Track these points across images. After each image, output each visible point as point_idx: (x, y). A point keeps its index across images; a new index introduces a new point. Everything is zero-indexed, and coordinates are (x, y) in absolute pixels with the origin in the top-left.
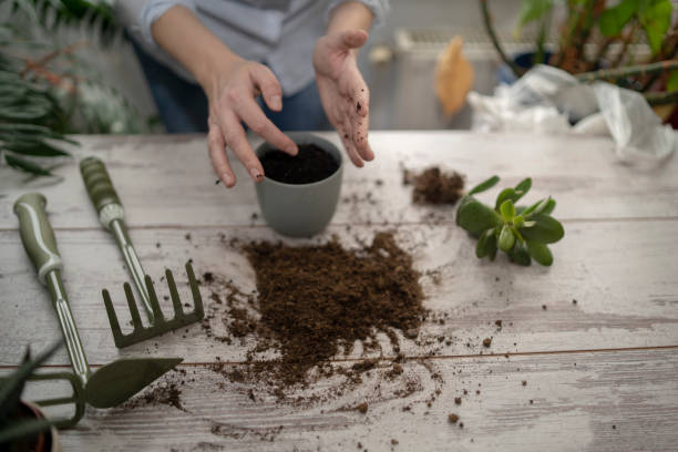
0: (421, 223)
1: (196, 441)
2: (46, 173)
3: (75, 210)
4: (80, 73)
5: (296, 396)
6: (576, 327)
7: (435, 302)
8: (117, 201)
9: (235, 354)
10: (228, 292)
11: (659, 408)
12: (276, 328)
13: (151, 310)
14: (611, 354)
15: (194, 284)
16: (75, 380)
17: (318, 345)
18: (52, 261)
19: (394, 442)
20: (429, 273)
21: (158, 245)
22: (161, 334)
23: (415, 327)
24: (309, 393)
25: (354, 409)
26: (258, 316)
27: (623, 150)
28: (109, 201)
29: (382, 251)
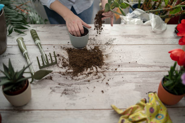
0: (105, 45)
1: (55, 86)
2: (23, 33)
3: (29, 41)
4: (29, 9)
5: (75, 78)
6: (135, 67)
7: (106, 61)
8: (39, 39)
9: (64, 70)
10: (62, 58)
11: (150, 83)
12: (72, 66)
13: (46, 61)
14: (142, 72)
15: (55, 56)
16: (32, 74)
17: (81, 69)
18: (25, 51)
19: (95, 87)
20: (105, 55)
21: (48, 48)
22: (48, 66)
23: (101, 66)
24: (78, 78)
25: (87, 81)
26: (69, 63)
27: (153, 29)
28: (37, 39)
29: (96, 50)
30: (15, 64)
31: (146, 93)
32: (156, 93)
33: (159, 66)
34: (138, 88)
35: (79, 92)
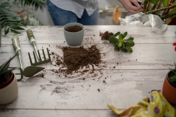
0: (103, 44)
1: (46, 84)
2: (20, 33)
3: (25, 40)
5: (69, 76)
6: (136, 65)
7: (103, 59)
8: (34, 38)
9: (57, 68)
10: (57, 56)
12: (67, 63)
13: (39, 59)
14: (144, 70)
15: (49, 55)
17: (75, 67)
18: (19, 49)
19: (90, 86)
20: (103, 53)
22: (41, 64)
23: (98, 64)
24: (72, 76)
25: (82, 79)
26: (63, 61)
27: (153, 28)
29: (93, 49)
31: (148, 92)
32: (160, 91)
33: (161, 64)
34: (140, 86)
35: (72, 91)
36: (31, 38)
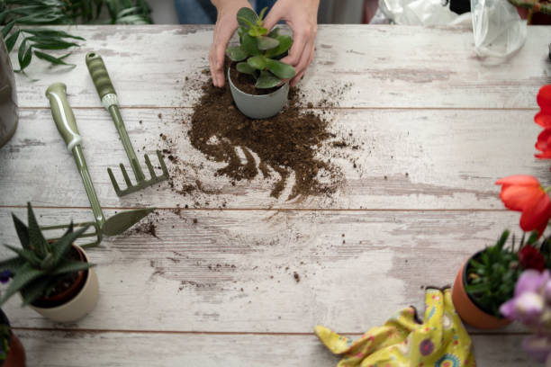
1: (164, 257)
3: (85, 92)
8: (113, 91)
18: (75, 140)
21: (141, 122)
22: (144, 188)
27: (479, 47)
28: (108, 91)
30: (48, 179)
31: (419, 286)
32: (447, 290)
33: (473, 192)
36: (105, 92)
